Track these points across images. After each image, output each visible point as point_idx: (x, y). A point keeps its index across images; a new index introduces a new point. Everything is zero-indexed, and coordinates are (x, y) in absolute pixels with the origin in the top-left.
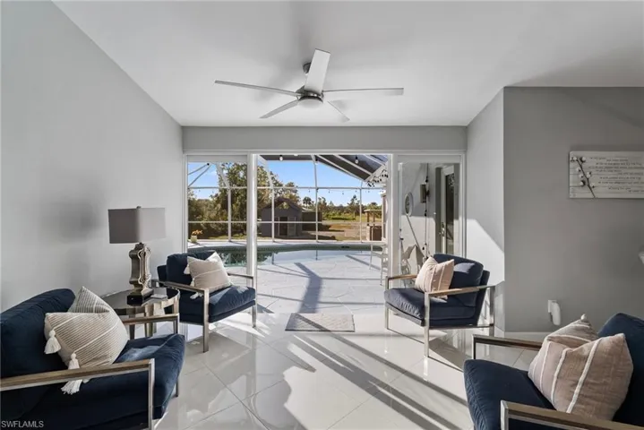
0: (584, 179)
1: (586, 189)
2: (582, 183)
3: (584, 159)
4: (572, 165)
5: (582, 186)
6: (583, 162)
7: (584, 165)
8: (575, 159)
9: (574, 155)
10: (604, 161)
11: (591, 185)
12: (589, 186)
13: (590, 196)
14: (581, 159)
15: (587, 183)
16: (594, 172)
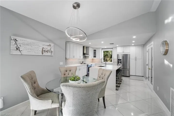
0: (17, 47)
1: (18, 51)
2: (16, 49)
3: (17, 40)
4: (11, 41)
5: (16, 50)
6: (16, 41)
7: (17, 42)
8: (13, 39)
9: (13, 38)
10: (26, 42)
11: (20, 50)
12: (19, 50)
13: (20, 54)
14: (16, 40)
15: (18, 49)
16: (21, 45)
